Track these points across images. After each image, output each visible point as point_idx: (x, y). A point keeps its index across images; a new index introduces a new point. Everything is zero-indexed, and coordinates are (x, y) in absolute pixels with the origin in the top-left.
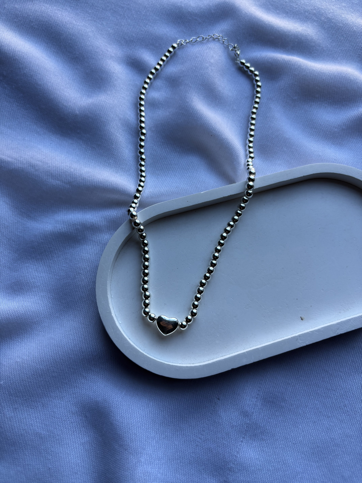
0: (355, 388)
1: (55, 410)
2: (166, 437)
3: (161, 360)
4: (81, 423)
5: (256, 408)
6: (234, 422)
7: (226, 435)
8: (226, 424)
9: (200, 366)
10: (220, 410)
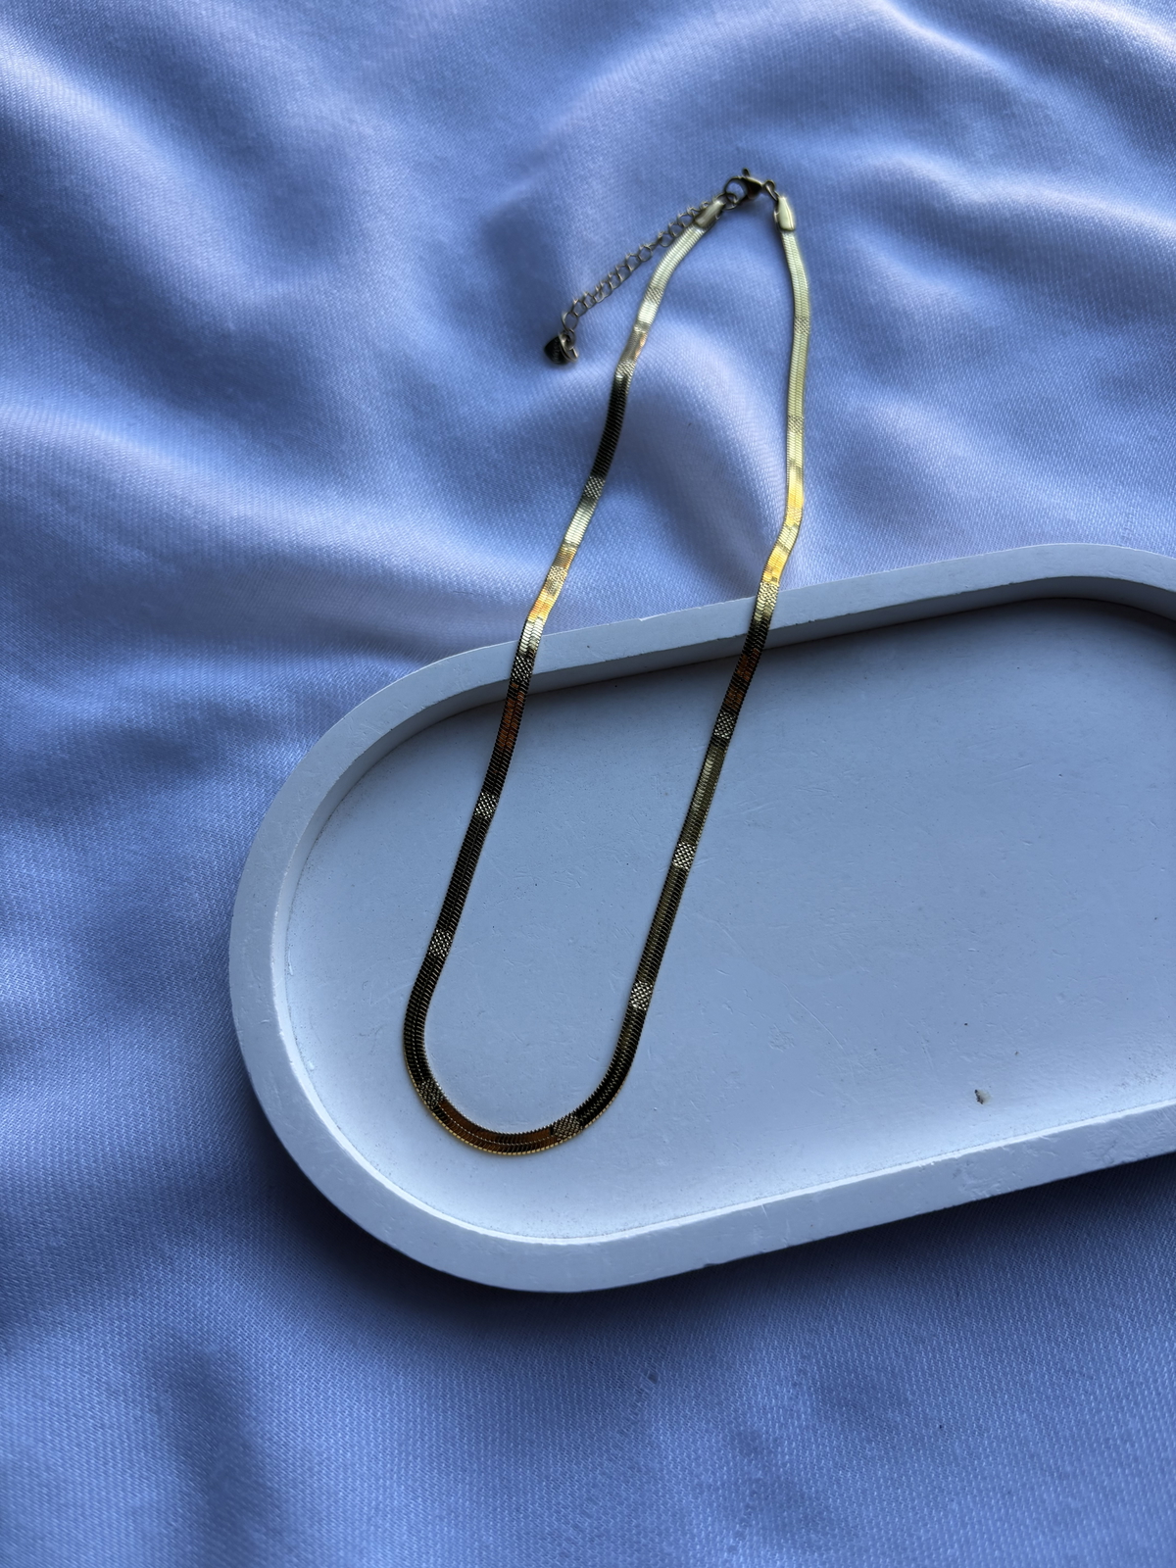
0: (1169, 1371)
1: (46, 1372)
3: (449, 1215)
4: (136, 1432)
5: (793, 1424)
6: (707, 1470)
7: (674, 1522)
8: (675, 1476)
9: (589, 1245)
10: (657, 1421)
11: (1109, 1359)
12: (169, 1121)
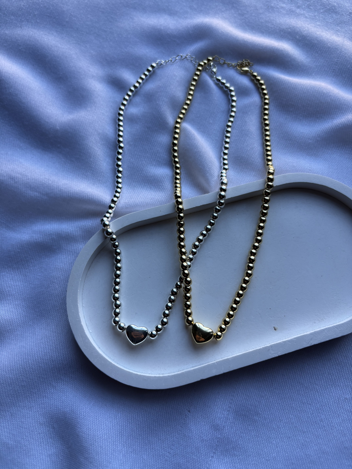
0: (332, 401)
1: (23, 420)
2: (133, 451)
3: (131, 370)
4: (48, 434)
5: (228, 421)
6: (205, 436)
7: (196, 450)
8: (196, 438)
9: (169, 376)
10: (191, 423)
11: (315, 399)
12: (53, 349)
